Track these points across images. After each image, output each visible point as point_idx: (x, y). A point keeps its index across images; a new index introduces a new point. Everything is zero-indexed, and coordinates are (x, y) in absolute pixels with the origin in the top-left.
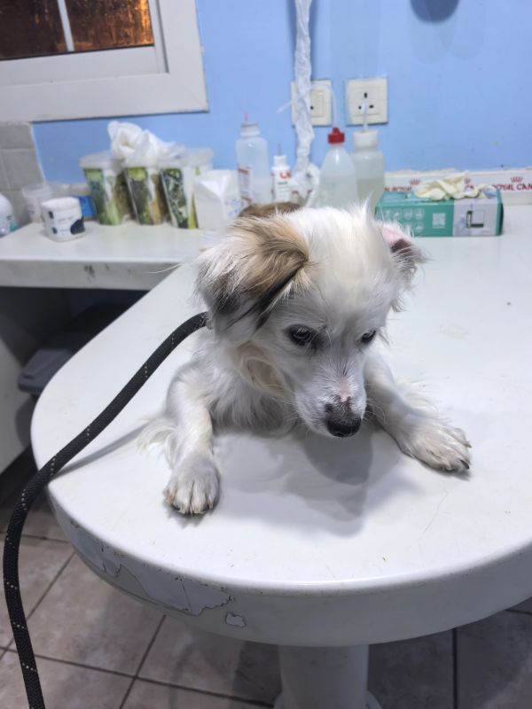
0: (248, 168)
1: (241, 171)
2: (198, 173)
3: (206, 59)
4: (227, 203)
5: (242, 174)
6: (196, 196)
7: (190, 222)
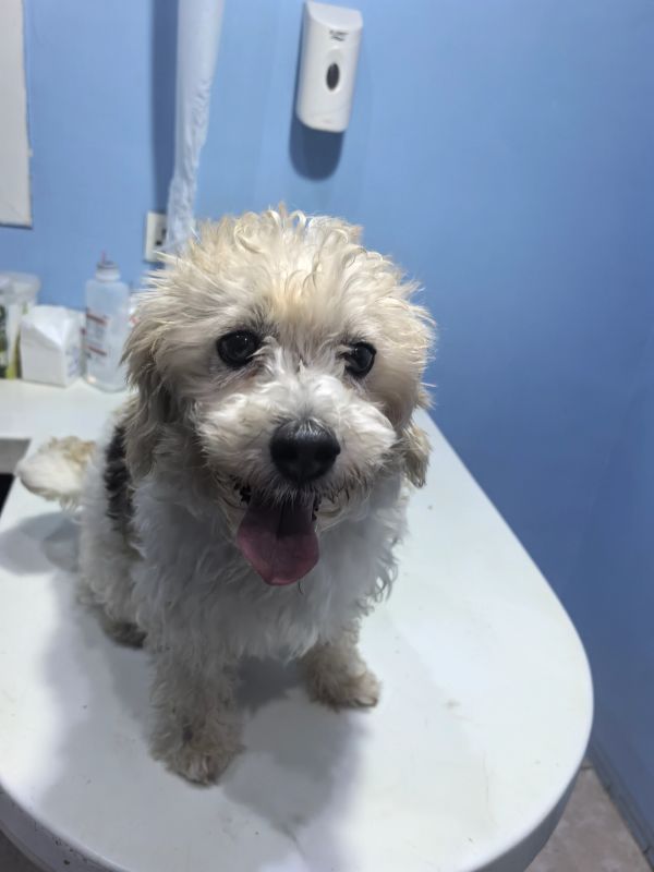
0: (105, 317)
1: (89, 317)
2: (25, 311)
3: (34, 165)
4: (67, 353)
5: (92, 323)
6: (22, 339)
7: (10, 370)
